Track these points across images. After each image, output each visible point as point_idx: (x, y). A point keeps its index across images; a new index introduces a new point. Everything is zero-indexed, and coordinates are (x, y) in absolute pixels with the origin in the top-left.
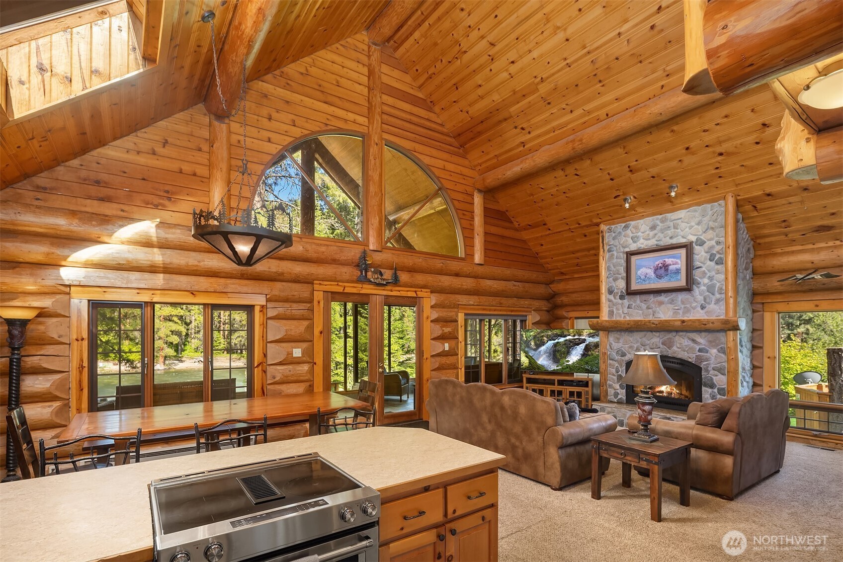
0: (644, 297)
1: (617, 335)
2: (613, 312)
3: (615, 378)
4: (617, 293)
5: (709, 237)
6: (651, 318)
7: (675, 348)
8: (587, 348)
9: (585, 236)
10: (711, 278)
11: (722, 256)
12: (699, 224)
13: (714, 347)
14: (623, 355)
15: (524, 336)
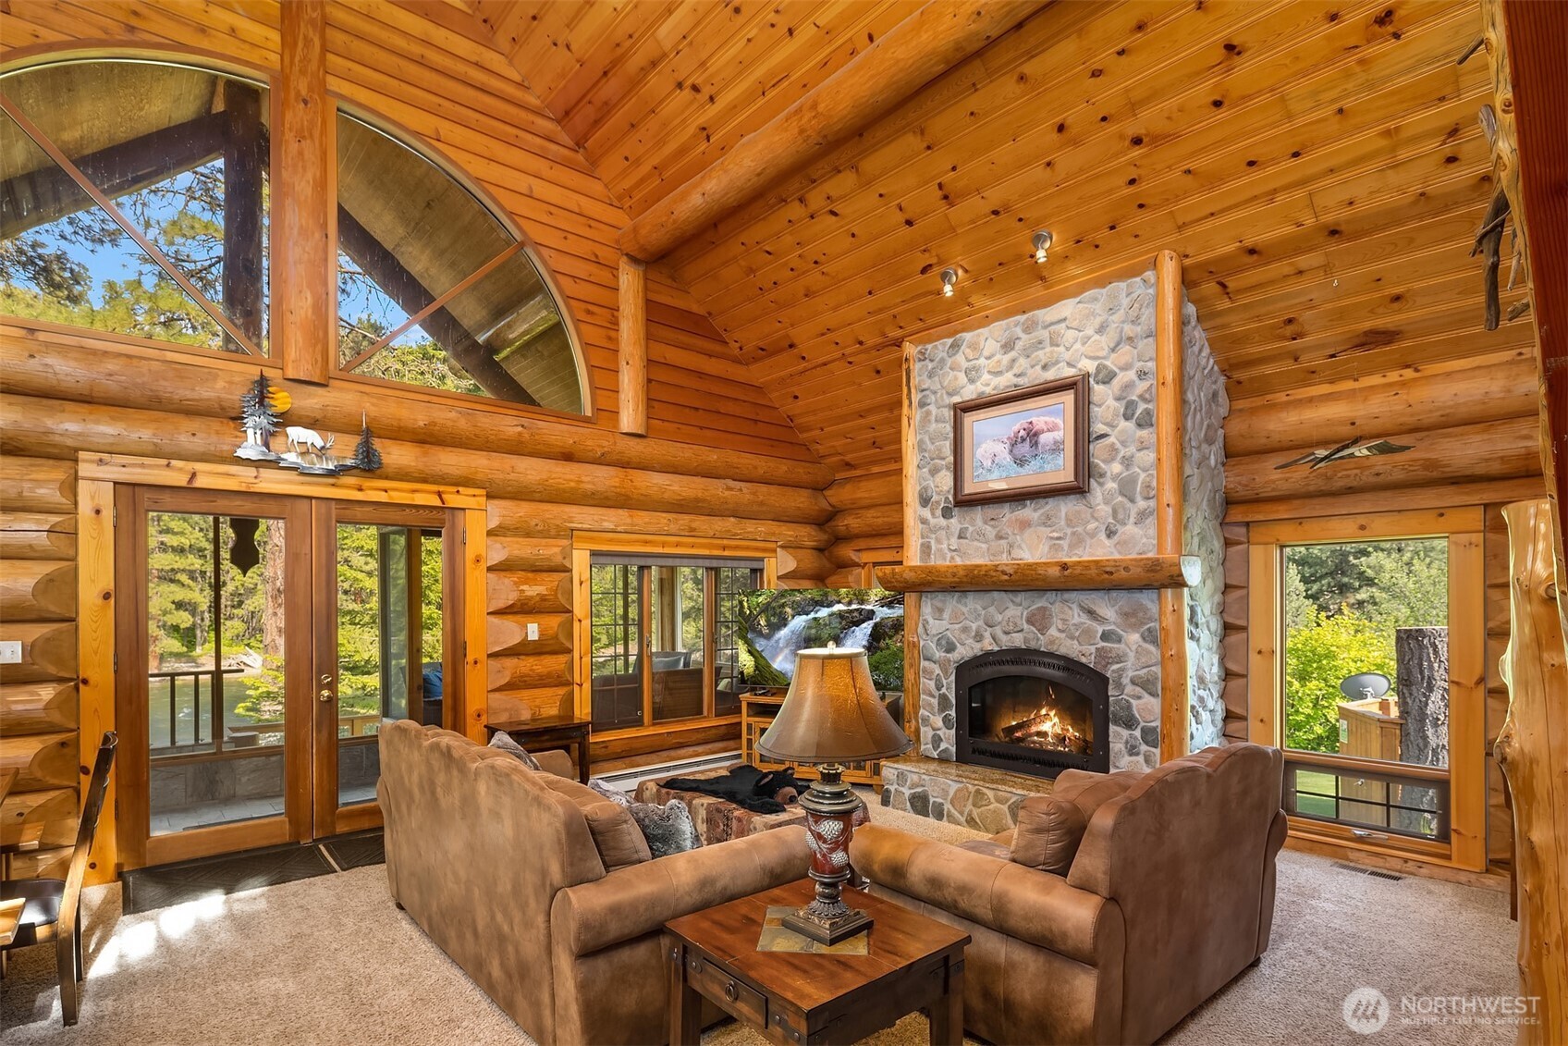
0: (991, 511)
1: (937, 600)
2: (929, 547)
3: (935, 702)
4: (938, 503)
5: (1123, 361)
6: (1004, 559)
7: (1053, 632)
8: (877, 636)
9: (878, 372)
10: (1127, 462)
11: (1150, 406)
12: (1101, 330)
13: (1134, 627)
14: (950, 648)
15: (745, 604)
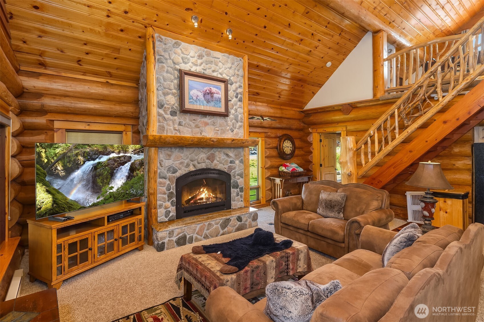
0: (194, 117)
1: (167, 151)
3: (166, 196)
4: (169, 108)
5: (235, 80)
6: (199, 136)
7: (215, 162)
8: (132, 169)
10: (236, 110)
11: (242, 96)
13: (238, 159)
14: (175, 171)
15: (43, 154)
